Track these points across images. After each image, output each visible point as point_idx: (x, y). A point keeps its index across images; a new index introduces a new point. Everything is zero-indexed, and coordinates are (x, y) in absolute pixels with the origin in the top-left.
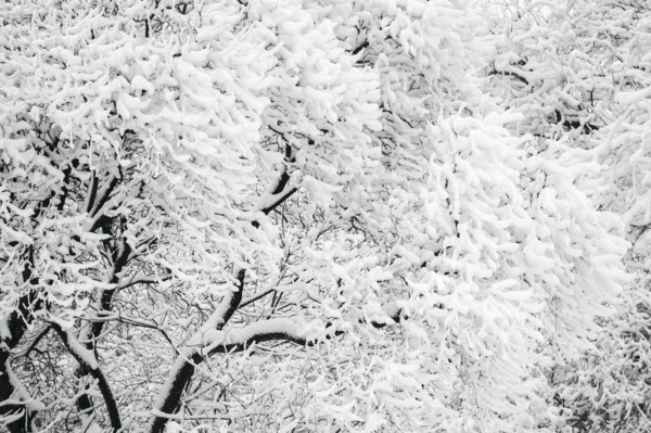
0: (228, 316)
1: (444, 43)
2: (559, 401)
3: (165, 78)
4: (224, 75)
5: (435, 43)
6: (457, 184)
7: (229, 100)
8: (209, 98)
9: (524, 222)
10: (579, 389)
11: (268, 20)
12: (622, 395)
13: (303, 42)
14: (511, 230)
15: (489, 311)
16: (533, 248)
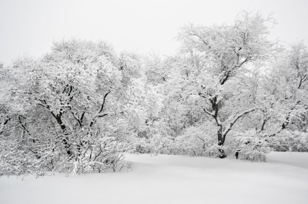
0: (101, 111)
1: (135, 66)
2: (170, 126)
3: (78, 71)
4: (88, 70)
5: (133, 66)
6: (133, 89)
7: (89, 75)
8: (85, 74)
9: (144, 96)
10: (173, 124)
11: (100, 62)
12: (180, 125)
13: (105, 65)
14: (142, 97)
15: (137, 110)
16: (146, 100)
